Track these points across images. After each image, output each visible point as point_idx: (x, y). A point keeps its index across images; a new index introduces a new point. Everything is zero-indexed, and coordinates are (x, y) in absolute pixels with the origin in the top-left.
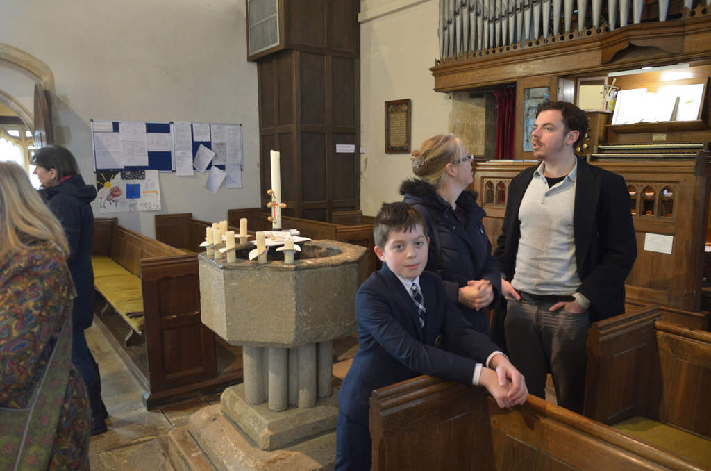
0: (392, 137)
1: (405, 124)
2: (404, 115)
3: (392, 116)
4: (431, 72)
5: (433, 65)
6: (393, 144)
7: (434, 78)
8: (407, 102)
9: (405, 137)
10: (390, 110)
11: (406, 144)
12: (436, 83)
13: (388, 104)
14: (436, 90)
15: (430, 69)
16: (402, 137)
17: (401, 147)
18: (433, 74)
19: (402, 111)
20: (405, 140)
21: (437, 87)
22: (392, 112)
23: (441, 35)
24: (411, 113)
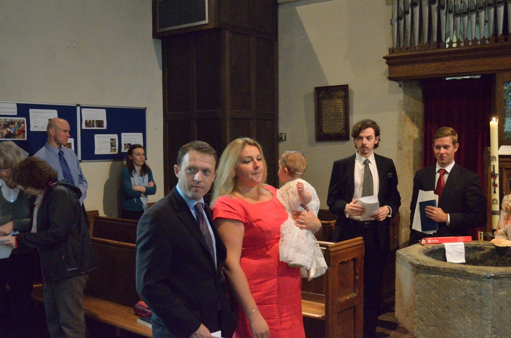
0: (323, 124)
1: (342, 110)
2: (340, 102)
3: (324, 102)
4: (385, 60)
5: (387, 54)
6: (325, 131)
7: (387, 66)
8: (345, 88)
9: (342, 123)
10: (321, 95)
11: (344, 131)
12: (390, 71)
13: (318, 90)
14: (390, 79)
15: (384, 58)
16: (339, 124)
17: (336, 134)
18: (387, 63)
19: (339, 97)
20: (342, 127)
21: (392, 76)
22: (323, 98)
23: (396, 24)
24: (348, 99)
